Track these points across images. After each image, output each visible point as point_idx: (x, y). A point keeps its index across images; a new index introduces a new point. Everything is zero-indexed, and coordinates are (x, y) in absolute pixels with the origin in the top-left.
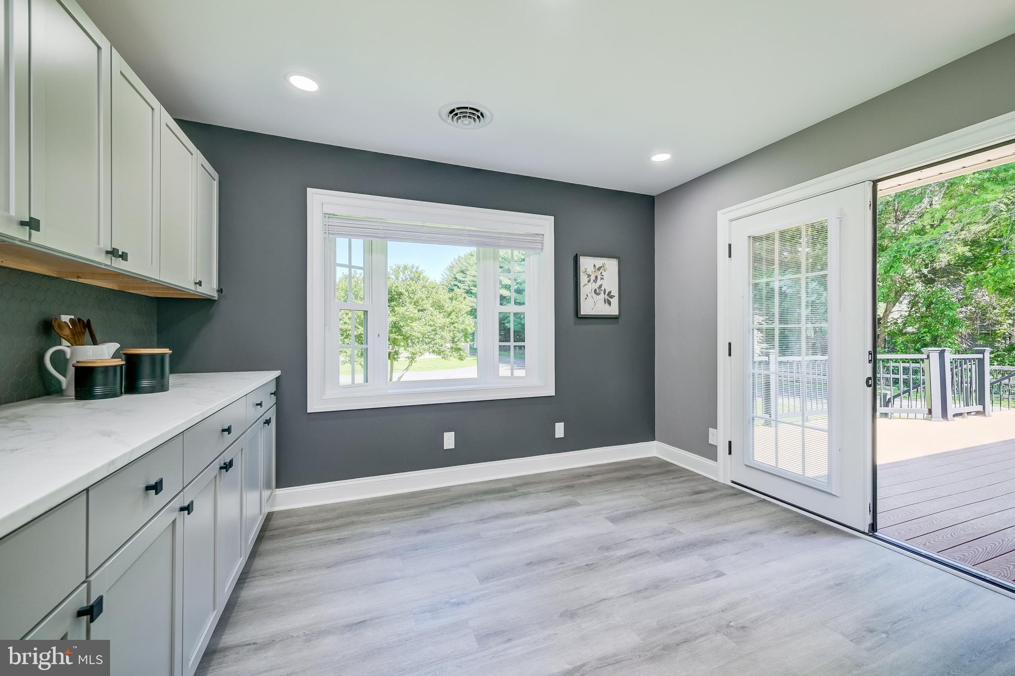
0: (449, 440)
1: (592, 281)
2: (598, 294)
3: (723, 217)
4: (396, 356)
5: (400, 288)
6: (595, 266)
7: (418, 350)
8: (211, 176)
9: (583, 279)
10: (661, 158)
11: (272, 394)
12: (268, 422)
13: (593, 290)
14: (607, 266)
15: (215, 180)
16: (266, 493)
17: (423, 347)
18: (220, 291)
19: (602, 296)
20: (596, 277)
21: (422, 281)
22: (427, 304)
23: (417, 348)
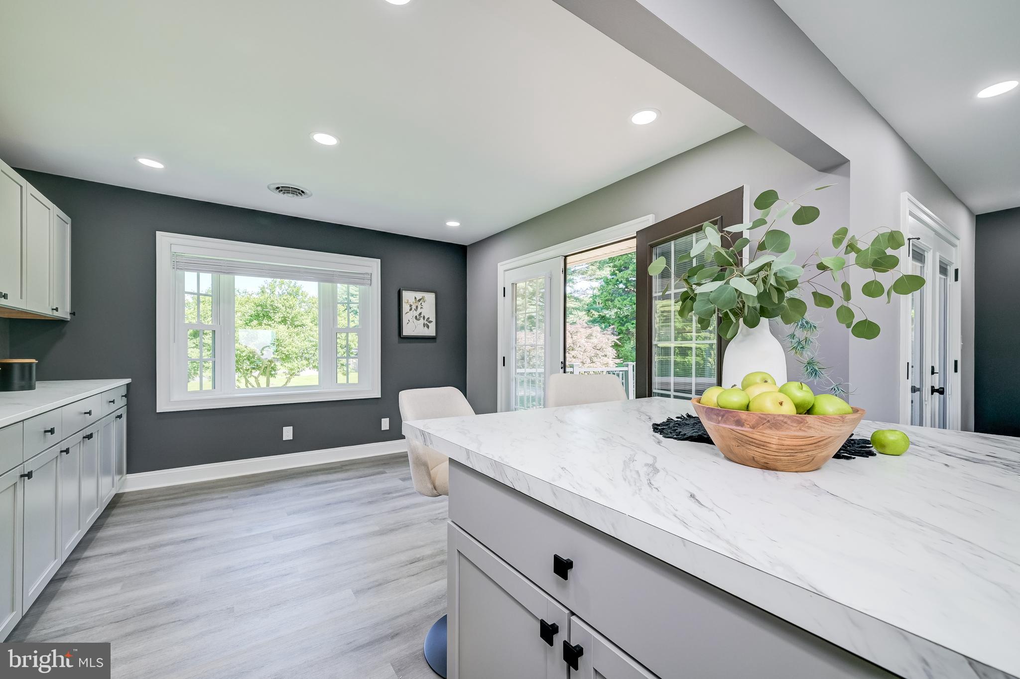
0: (288, 433)
1: (413, 309)
2: (419, 320)
3: (501, 267)
4: (273, 372)
5: (276, 302)
6: (415, 298)
7: (296, 365)
8: (64, 221)
9: (405, 307)
10: (453, 224)
11: (122, 396)
12: (120, 417)
13: (414, 317)
14: (426, 298)
15: (67, 224)
16: (117, 478)
17: (302, 362)
18: (73, 314)
19: (422, 321)
20: (417, 307)
21: (301, 296)
22: (306, 319)
23: (295, 364)
